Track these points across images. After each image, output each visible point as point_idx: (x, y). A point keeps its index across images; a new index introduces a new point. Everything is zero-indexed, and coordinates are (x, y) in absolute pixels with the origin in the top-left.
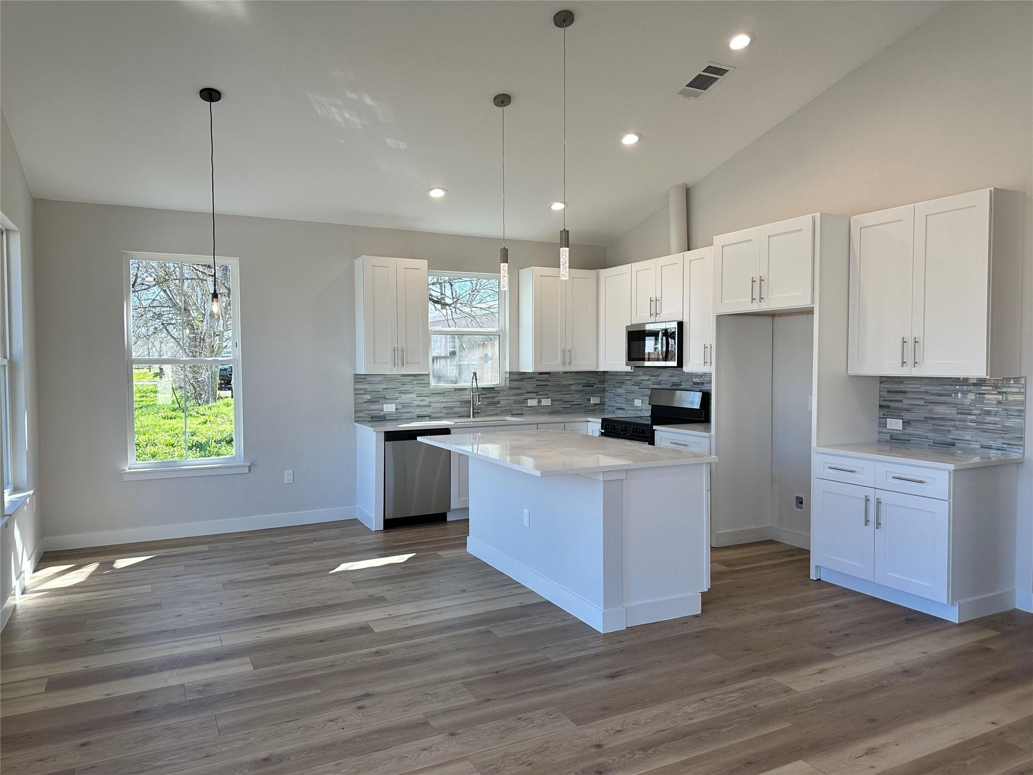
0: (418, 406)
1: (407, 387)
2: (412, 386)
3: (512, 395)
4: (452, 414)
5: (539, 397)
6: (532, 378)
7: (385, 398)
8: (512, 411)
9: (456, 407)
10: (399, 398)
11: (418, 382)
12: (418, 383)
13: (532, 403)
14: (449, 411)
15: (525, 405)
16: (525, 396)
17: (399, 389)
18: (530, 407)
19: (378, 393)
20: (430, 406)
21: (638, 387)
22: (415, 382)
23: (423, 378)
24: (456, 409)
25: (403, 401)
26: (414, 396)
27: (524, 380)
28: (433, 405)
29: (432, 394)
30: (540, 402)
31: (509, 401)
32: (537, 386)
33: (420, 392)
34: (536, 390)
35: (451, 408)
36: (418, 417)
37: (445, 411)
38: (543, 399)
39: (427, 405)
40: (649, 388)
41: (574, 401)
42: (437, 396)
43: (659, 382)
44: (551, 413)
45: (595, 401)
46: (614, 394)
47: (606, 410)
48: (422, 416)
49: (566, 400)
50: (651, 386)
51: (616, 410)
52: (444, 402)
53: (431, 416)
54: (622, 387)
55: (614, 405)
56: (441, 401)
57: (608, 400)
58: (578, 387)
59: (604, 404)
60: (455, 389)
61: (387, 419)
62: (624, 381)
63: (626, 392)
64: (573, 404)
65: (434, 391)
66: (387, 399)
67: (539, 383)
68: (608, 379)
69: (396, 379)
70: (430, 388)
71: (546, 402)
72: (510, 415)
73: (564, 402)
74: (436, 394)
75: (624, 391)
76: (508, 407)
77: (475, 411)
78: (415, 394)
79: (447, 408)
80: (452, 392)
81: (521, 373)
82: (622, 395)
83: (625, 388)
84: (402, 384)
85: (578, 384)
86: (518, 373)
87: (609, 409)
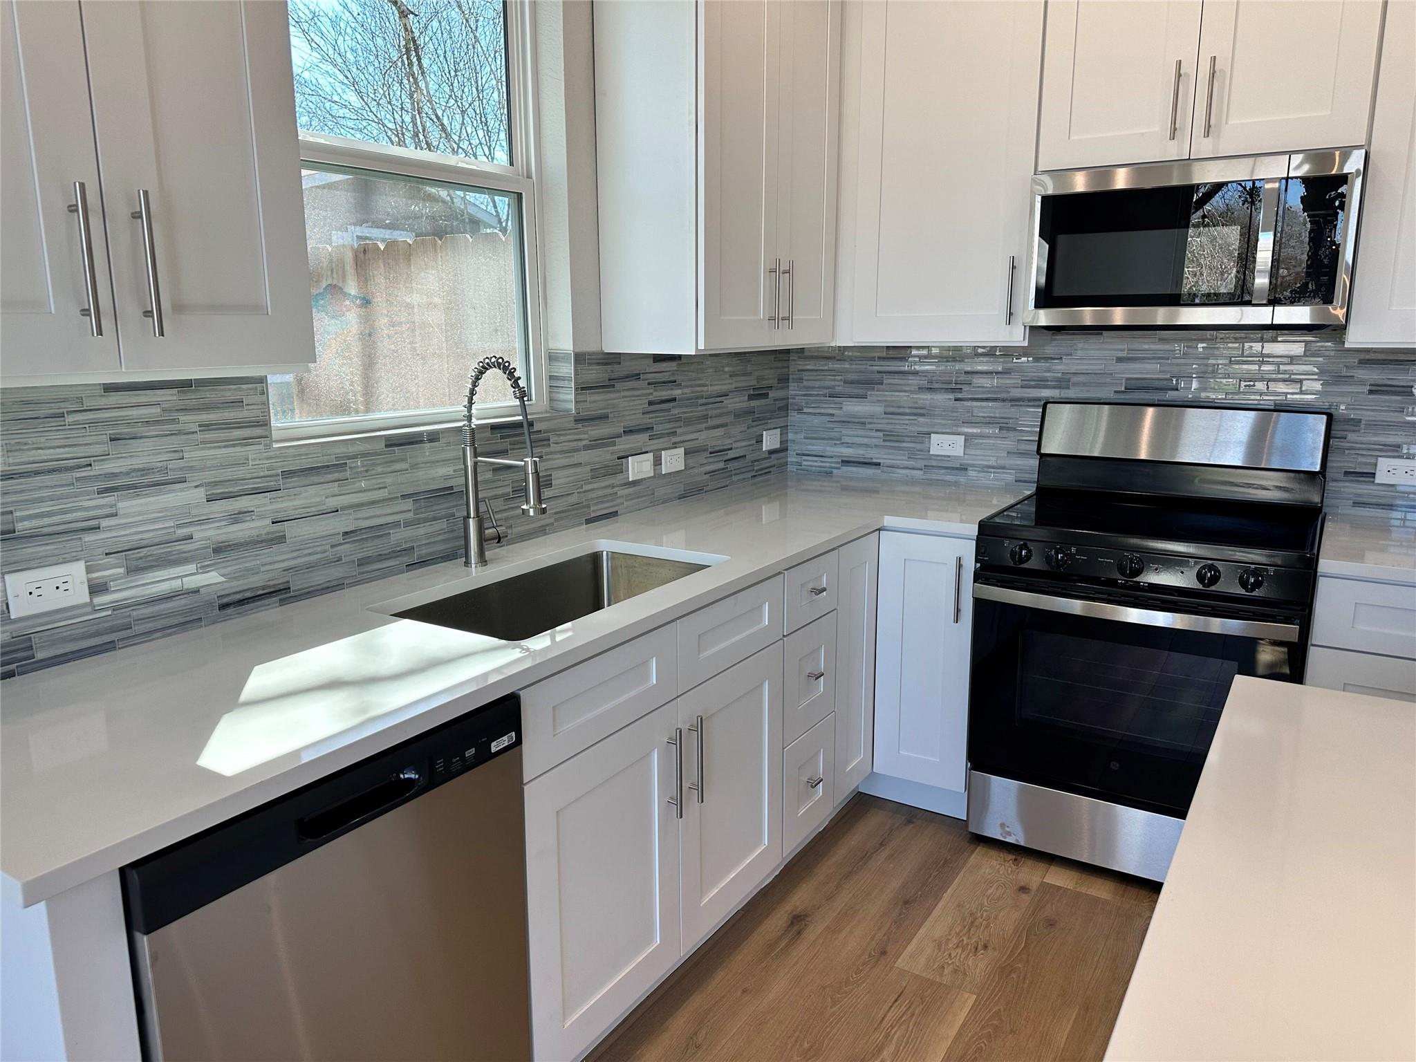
0: (218, 550)
1: (146, 454)
2: (175, 442)
3: (586, 448)
4: (381, 558)
5: (656, 444)
6: (637, 376)
7: (9, 535)
8: (588, 506)
9: (396, 525)
10: (104, 523)
11: (205, 417)
12: (206, 427)
13: (639, 467)
14: (370, 549)
15: (619, 478)
16: (623, 444)
17: (98, 469)
18: (635, 483)
20: (281, 539)
21: (952, 396)
22: (190, 421)
23: (229, 393)
24: (398, 537)
25: (129, 536)
26: (189, 497)
27: (618, 385)
28: (294, 531)
29: (287, 474)
30: (657, 462)
31: (578, 470)
32: (651, 403)
33: (227, 474)
34: (647, 420)
35: (379, 531)
36: (223, 607)
37: (347, 550)
38: (664, 449)
39: (265, 537)
40: (1004, 400)
41: (730, 447)
42: (308, 482)
43: (1058, 380)
44: (681, 497)
45: (770, 440)
46: (828, 418)
47: (790, 468)
48: (248, 595)
49: (718, 444)
50: (1016, 393)
51: (838, 466)
52: (344, 508)
53: (289, 588)
54: (871, 395)
55: (831, 450)
56: (333, 502)
57: (801, 436)
58: (738, 402)
59: (786, 450)
60: (393, 443)
61: (36, 662)
62: (878, 376)
63: (885, 413)
64: (728, 457)
65: (295, 456)
66: (31, 537)
67: (654, 393)
68: (799, 371)
69: (67, 412)
70: (275, 445)
71: (673, 461)
72: (582, 524)
73: (711, 453)
74: (302, 471)
75: (878, 409)
76: (576, 494)
77: (489, 532)
78: (196, 487)
79: (356, 536)
80: (377, 454)
81: (607, 356)
82: (867, 420)
83: (886, 401)
84: (106, 438)
85: (738, 390)
86: (600, 356)
87: (805, 463)
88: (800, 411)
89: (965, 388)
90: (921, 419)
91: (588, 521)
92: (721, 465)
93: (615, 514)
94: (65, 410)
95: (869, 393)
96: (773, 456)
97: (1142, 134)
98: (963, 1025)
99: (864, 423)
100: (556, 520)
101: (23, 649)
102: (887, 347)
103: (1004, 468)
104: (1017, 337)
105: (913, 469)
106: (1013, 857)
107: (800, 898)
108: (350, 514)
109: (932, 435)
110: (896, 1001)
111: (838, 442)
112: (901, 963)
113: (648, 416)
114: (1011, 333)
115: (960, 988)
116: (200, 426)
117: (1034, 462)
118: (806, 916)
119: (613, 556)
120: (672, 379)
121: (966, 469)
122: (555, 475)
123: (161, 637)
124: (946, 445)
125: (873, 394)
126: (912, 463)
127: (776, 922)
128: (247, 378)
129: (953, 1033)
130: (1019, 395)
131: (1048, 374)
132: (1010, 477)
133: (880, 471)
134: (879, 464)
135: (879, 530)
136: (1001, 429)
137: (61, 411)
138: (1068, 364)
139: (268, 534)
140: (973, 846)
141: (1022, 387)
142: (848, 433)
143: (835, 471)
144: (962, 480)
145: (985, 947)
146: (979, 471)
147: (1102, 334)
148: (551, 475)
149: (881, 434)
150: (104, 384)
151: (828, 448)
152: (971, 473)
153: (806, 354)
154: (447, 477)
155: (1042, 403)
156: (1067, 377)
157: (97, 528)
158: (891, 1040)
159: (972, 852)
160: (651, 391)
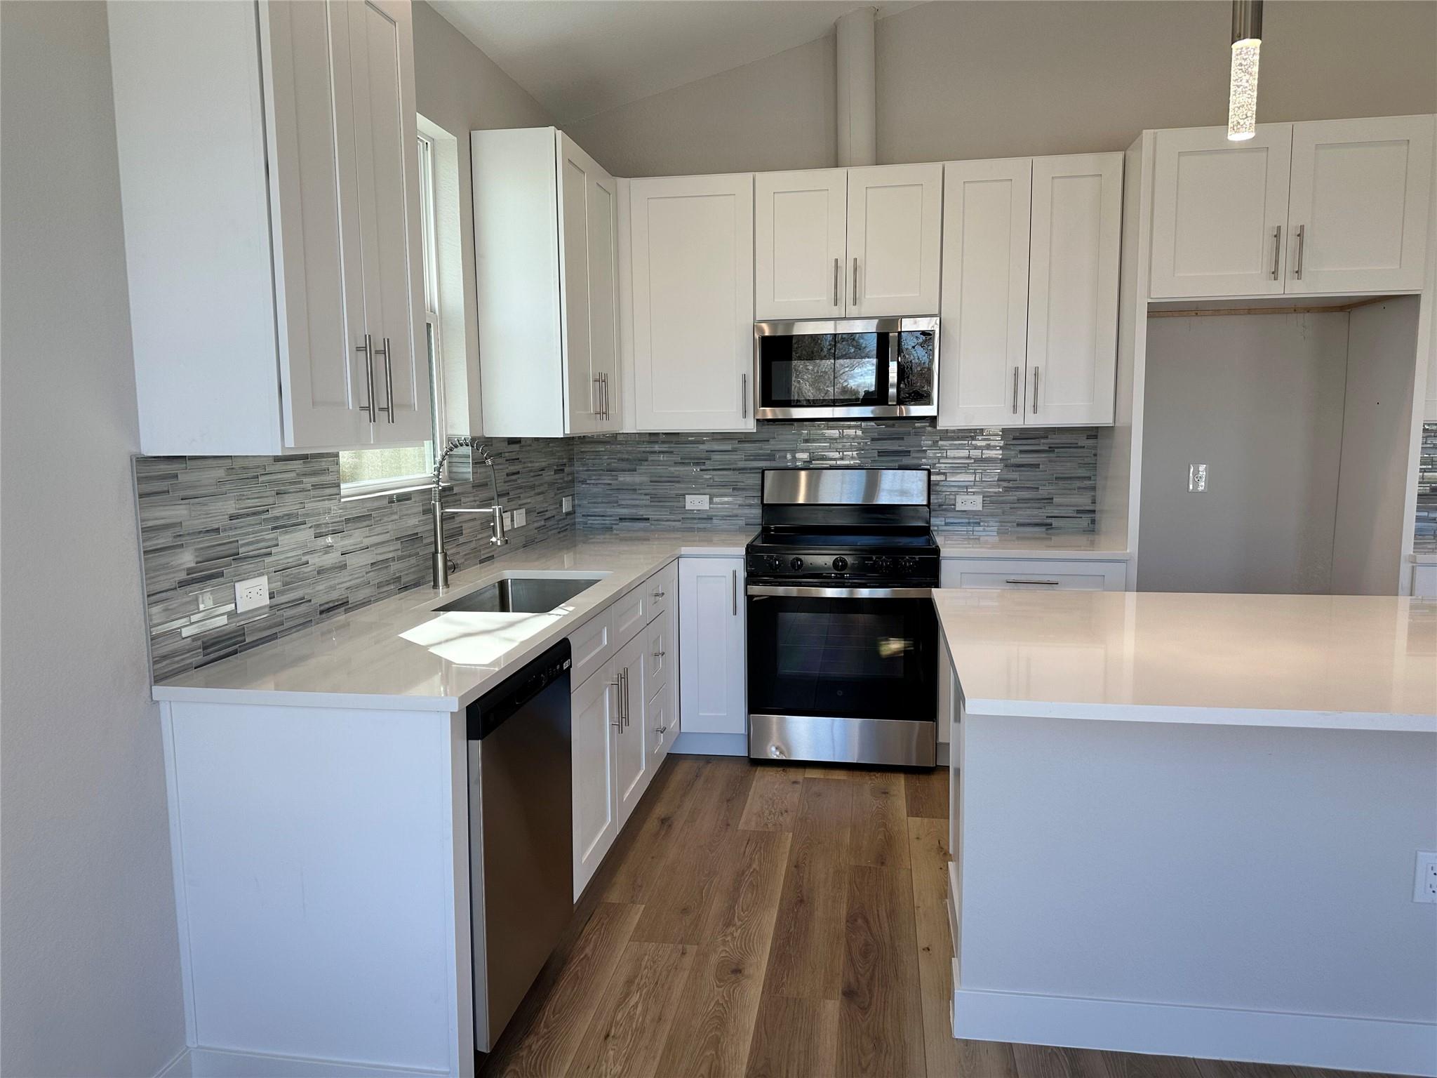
0: (319, 573)
1: (289, 505)
2: (301, 496)
4: (388, 582)
5: (511, 505)
7: (236, 557)
8: (480, 551)
9: (393, 560)
10: (274, 550)
11: (314, 480)
12: (315, 486)
14: (382, 576)
17: (270, 515)
19: (214, 536)
20: (345, 566)
21: (698, 468)
22: (308, 481)
23: (326, 465)
25: (284, 560)
26: (307, 534)
28: (353, 561)
29: (347, 521)
30: (513, 519)
31: (475, 523)
32: (507, 475)
33: (323, 519)
34: (506, 487)
35: (386, 563)
36: (322, 612)
37: (375, 577)
38: (516, 509)
39: (337, 565)
40: (734, 470)
41: (545, 509)
42: (356, 527)
43: (768, 455)
44: (524, 546)
45: (566, 507)
46: (608, 487)
47: (577, 526)
48: (331, 605)
49: (539, 508)
50: (741, 464)
51: (617, 522)
52: (372, 546)
53: (348, 602)
54: (639, 469)
55: (610, 511)
56: (367, 542)
57: (585, 502)
58: (549, 476)
59: (575, 513)
60: (391, 499)
61: (247, 644)
62: (644, 455)
63: (651, 482)
64: (547, 517)
65: (351, 508)
66: (245, 558)
67: (509, 468)
68: (582, 452)
69: (261, 475)
70: (343, 500)
71: (520, 518)
72: (477, 564)
73: (538, 513)
74: (354, 518)
75: (645, 479)
76: (474, 542)
77: (449, 563)
78: (310, 528)
79: (378, 566)
80: (385, 508)
81: (487, 440)
82: (638, 487)
83: (651, 473)
84: (274, 493)
85: (549, 466)
86: (483, 440)
87: (589, 522)
88: (584, 482)
89: (708, 462)
90: (677, 485)
91: (481, 562)
92: (543, 523)
93: (492, 557)
94: (259, 474)
95: (638, 467)
96: (568, 517)
97: (819, 301)
98: (792, 846)
99: (635, 490)
100: (466, 560)
101: (240, 635)
102: (650, 433)
103: (737, 516)
104: (750, 426)
105: (674, 521)
106: (782, 769)
107: (660, 810)
108: (373, 551)
109: (687, 496)
110: (748, 843)
111: (615, 505)
112: (741, 827)
113: (507, 484)
114: (746, 423)
115: (781, 830)
116: (312, 486)
117: (758, 512)
118: (669, 818)
119: (515, 581)
120: (517, 457)
121: (711, 519)
122: (465, 526)
123: (295, 632)
124: (697, 502)
125: (643, 468)
126: (673, 517)
127: (651, 824)
128: (330, 453)
129: (788, 849)
130: (743, 466)
131: (761, 452)
132: (742, 522)
133: (648, 524)
134: (648, 519)
135: (678, 558)
136: (734, 489)
137: (255, 474)
138: (773, 445)
139: (340, 562)
140: (754, 769)
141: (745, 460)
142: (625, 498)
143: (614, 526)
144: (709, 526)
145: (786, 811)
146: (721, 520)
147: (792, 424)
148: (462, 527)
149: (648, 497)
150: (274, 456)
151: (608, 510)
152: (715, 521)
153: (587, 440)
154: (416, 526)
155: (761, 471)
156: (773, 452)
157: (270, 554)
158: (754, 860)
159: (756, 771)
160: (507, 466)
